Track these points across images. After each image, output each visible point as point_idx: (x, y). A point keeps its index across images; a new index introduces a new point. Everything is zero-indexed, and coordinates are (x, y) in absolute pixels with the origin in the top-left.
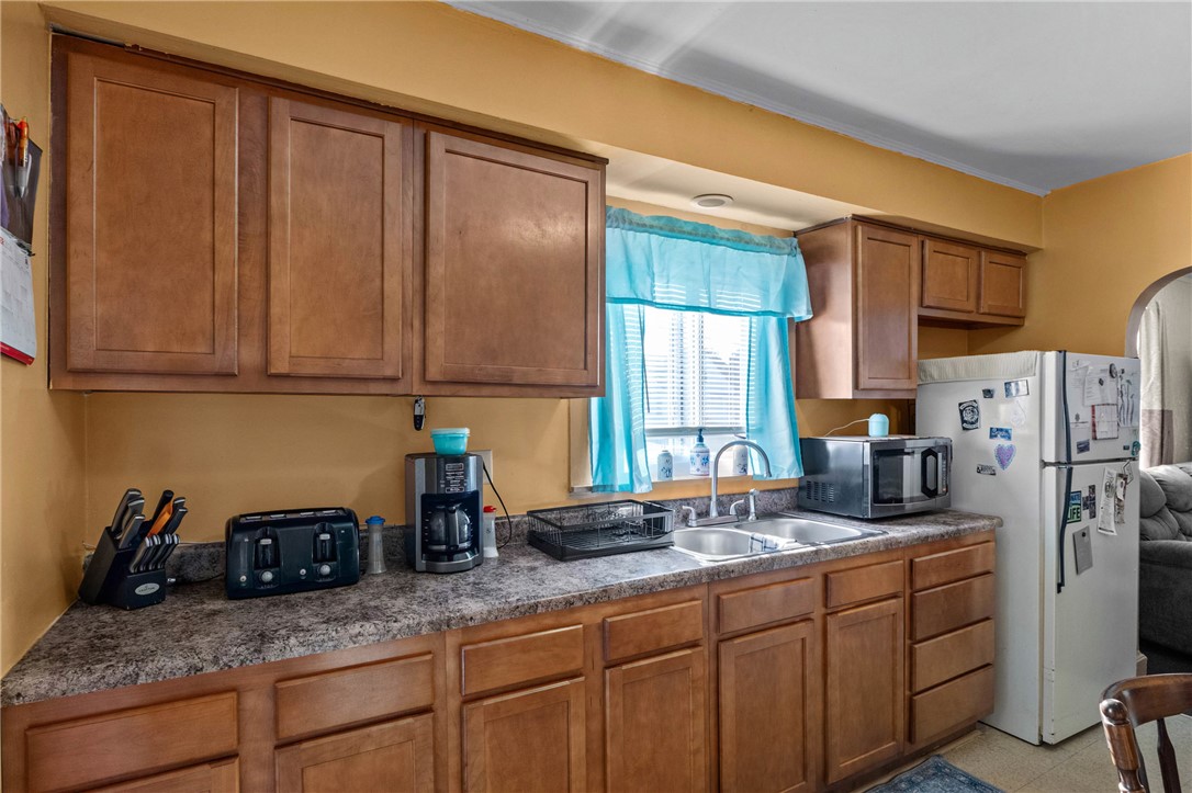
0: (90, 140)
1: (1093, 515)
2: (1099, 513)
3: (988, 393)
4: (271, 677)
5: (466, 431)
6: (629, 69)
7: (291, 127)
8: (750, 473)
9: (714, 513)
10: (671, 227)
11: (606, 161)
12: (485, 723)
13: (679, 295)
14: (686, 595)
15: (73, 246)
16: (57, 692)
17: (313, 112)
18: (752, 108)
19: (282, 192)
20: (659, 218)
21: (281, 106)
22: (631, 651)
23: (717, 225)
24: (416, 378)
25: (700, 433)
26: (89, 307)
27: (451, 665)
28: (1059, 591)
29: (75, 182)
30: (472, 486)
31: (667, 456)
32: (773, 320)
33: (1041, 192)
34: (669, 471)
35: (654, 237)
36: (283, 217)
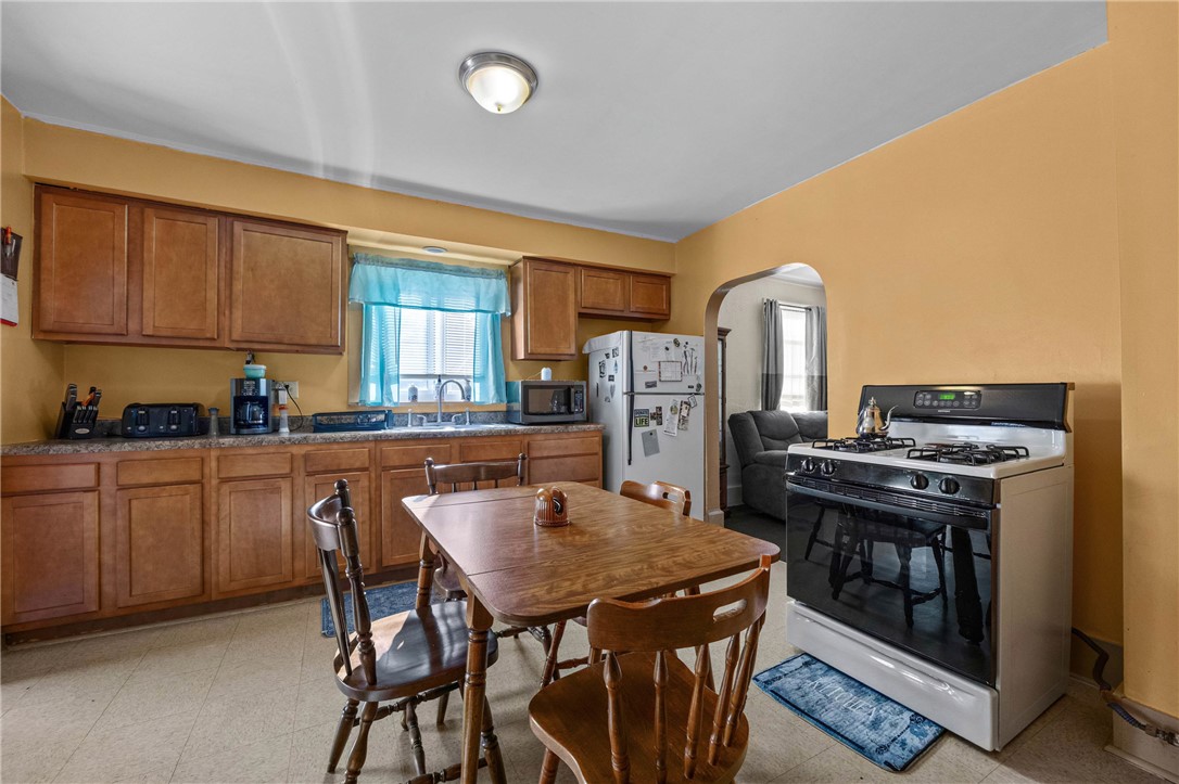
0: (53, 230)
1: (660, 423)
2: (665, 422)
3: (607, 356)
4: (116, 460)
5: (264, 367)
6: (357, 187)
7: (155, 221)
8: (472, 400)
9: (439, 420)
10: (412, 264)
11: (347, 232)
12: (230, 493)
13: (416, 299)
14: (360, 445)
15: (43, 277)
16: (12, 453)
17: (168, 214)
18: (437, 202)
19: (150, 251)
20: (403, 260)
21: (149, 212)
22: (321, 468)
23: (444, 263)
24: (226, 340)
25: (439, 377)
26: (51, 302)
27: (214, 464)
28: (630, 464)
29: (44, 248)
30: (263, 393)
31: (414, 390)
32: (490, 315)
33: (674, 241)
34: (415, 397)
35: (399, 270)
36: (150, 264)
